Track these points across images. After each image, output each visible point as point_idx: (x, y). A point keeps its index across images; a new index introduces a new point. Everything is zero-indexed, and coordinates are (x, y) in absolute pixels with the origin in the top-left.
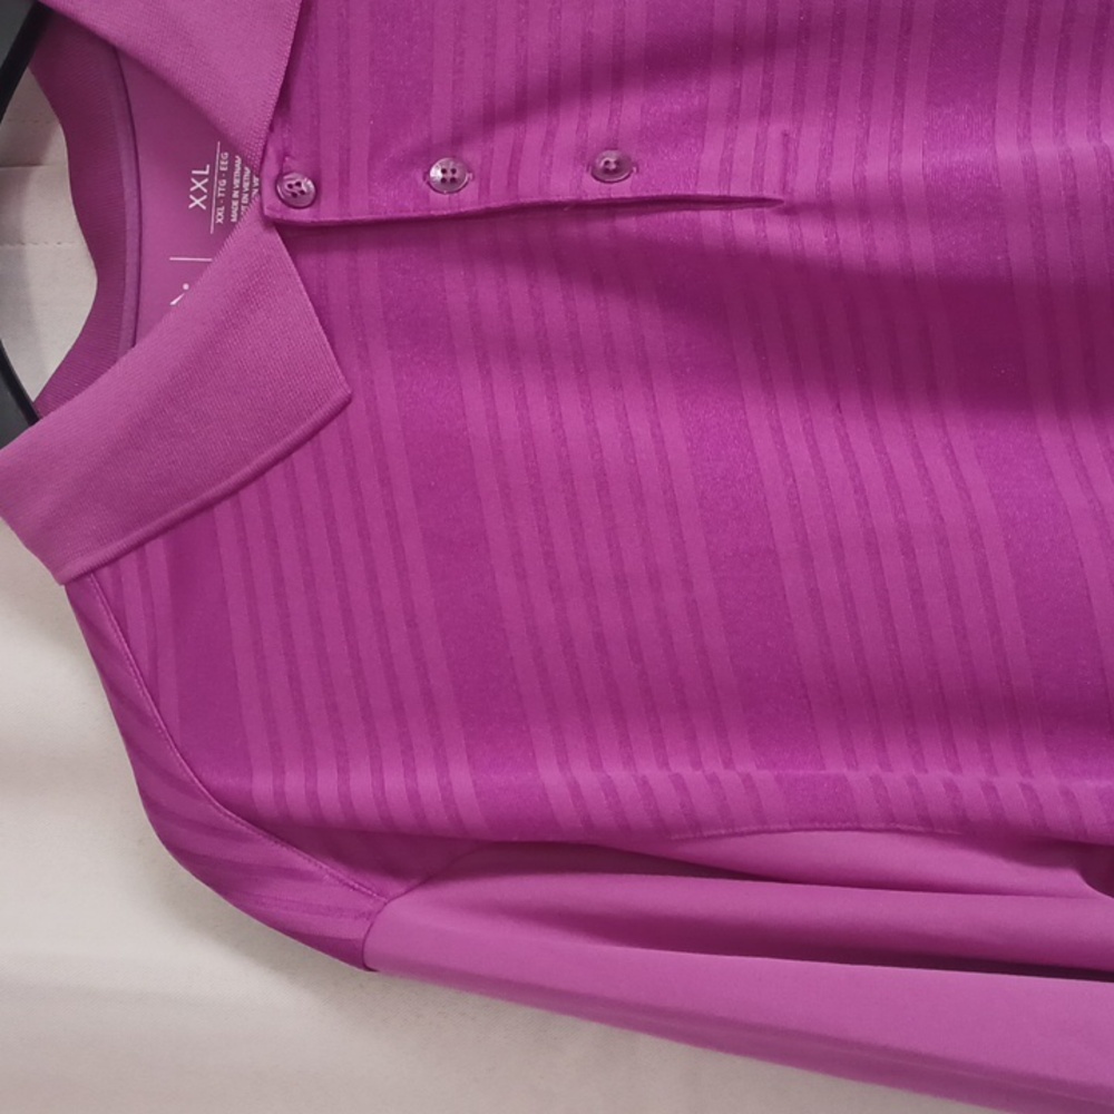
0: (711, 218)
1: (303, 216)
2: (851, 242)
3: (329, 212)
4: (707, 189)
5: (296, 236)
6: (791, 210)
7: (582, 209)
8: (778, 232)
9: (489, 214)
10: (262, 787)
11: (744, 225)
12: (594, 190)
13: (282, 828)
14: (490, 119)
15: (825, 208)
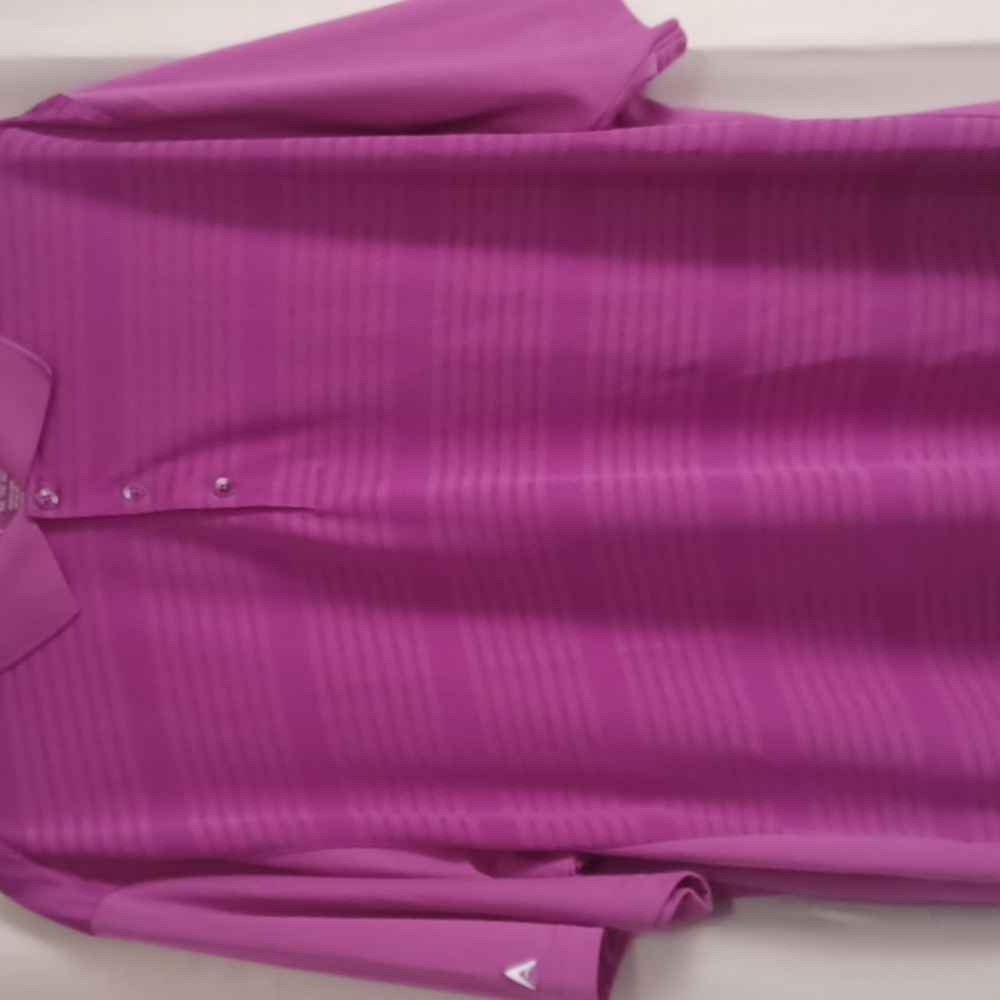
0: (278, 518)
1: (50, 514)
2: (351, 532)
3: (66, 512)
4: (276, 502)
5: (47, 525)
6: (321, 514)
7: (209, 512)
8: (313, 526)
9: (157, 513)
10: (31, 834)
11: (296, 522)
12: (214, 502)
13: (44, 858)
14: (158, 460)
15: (339, 514)
